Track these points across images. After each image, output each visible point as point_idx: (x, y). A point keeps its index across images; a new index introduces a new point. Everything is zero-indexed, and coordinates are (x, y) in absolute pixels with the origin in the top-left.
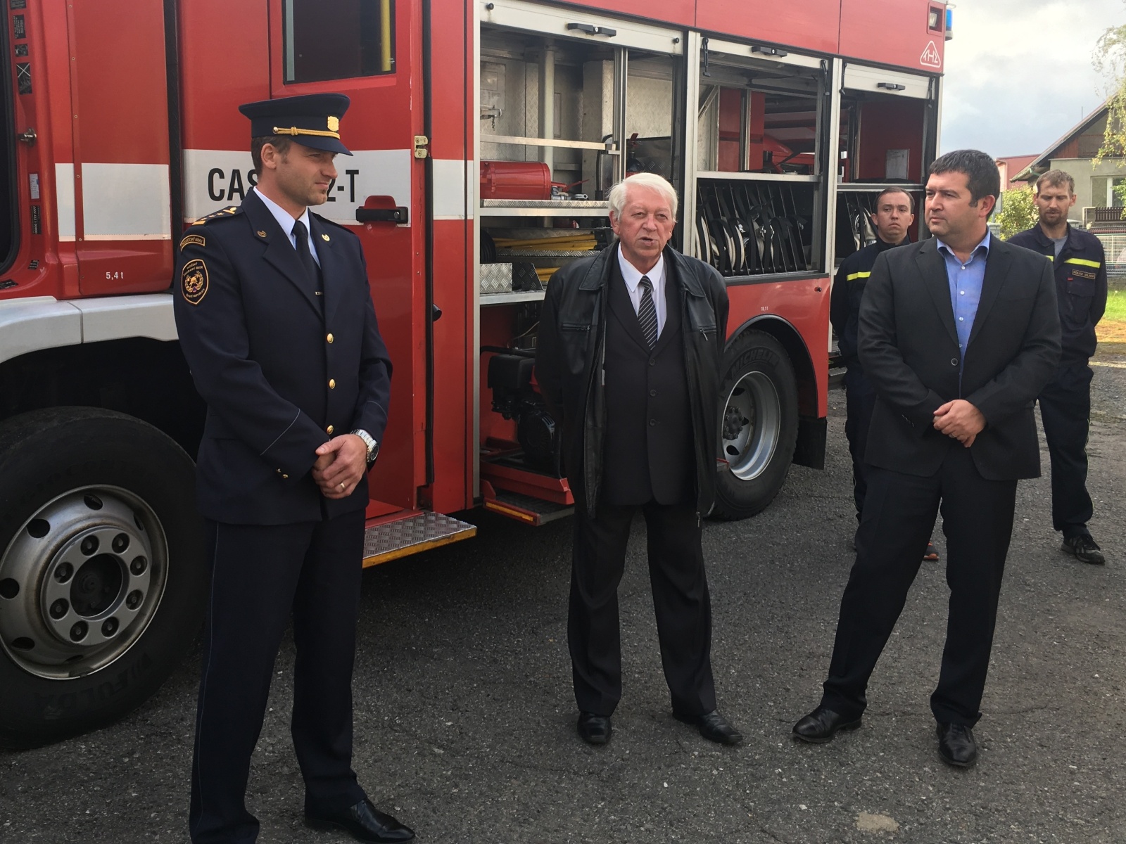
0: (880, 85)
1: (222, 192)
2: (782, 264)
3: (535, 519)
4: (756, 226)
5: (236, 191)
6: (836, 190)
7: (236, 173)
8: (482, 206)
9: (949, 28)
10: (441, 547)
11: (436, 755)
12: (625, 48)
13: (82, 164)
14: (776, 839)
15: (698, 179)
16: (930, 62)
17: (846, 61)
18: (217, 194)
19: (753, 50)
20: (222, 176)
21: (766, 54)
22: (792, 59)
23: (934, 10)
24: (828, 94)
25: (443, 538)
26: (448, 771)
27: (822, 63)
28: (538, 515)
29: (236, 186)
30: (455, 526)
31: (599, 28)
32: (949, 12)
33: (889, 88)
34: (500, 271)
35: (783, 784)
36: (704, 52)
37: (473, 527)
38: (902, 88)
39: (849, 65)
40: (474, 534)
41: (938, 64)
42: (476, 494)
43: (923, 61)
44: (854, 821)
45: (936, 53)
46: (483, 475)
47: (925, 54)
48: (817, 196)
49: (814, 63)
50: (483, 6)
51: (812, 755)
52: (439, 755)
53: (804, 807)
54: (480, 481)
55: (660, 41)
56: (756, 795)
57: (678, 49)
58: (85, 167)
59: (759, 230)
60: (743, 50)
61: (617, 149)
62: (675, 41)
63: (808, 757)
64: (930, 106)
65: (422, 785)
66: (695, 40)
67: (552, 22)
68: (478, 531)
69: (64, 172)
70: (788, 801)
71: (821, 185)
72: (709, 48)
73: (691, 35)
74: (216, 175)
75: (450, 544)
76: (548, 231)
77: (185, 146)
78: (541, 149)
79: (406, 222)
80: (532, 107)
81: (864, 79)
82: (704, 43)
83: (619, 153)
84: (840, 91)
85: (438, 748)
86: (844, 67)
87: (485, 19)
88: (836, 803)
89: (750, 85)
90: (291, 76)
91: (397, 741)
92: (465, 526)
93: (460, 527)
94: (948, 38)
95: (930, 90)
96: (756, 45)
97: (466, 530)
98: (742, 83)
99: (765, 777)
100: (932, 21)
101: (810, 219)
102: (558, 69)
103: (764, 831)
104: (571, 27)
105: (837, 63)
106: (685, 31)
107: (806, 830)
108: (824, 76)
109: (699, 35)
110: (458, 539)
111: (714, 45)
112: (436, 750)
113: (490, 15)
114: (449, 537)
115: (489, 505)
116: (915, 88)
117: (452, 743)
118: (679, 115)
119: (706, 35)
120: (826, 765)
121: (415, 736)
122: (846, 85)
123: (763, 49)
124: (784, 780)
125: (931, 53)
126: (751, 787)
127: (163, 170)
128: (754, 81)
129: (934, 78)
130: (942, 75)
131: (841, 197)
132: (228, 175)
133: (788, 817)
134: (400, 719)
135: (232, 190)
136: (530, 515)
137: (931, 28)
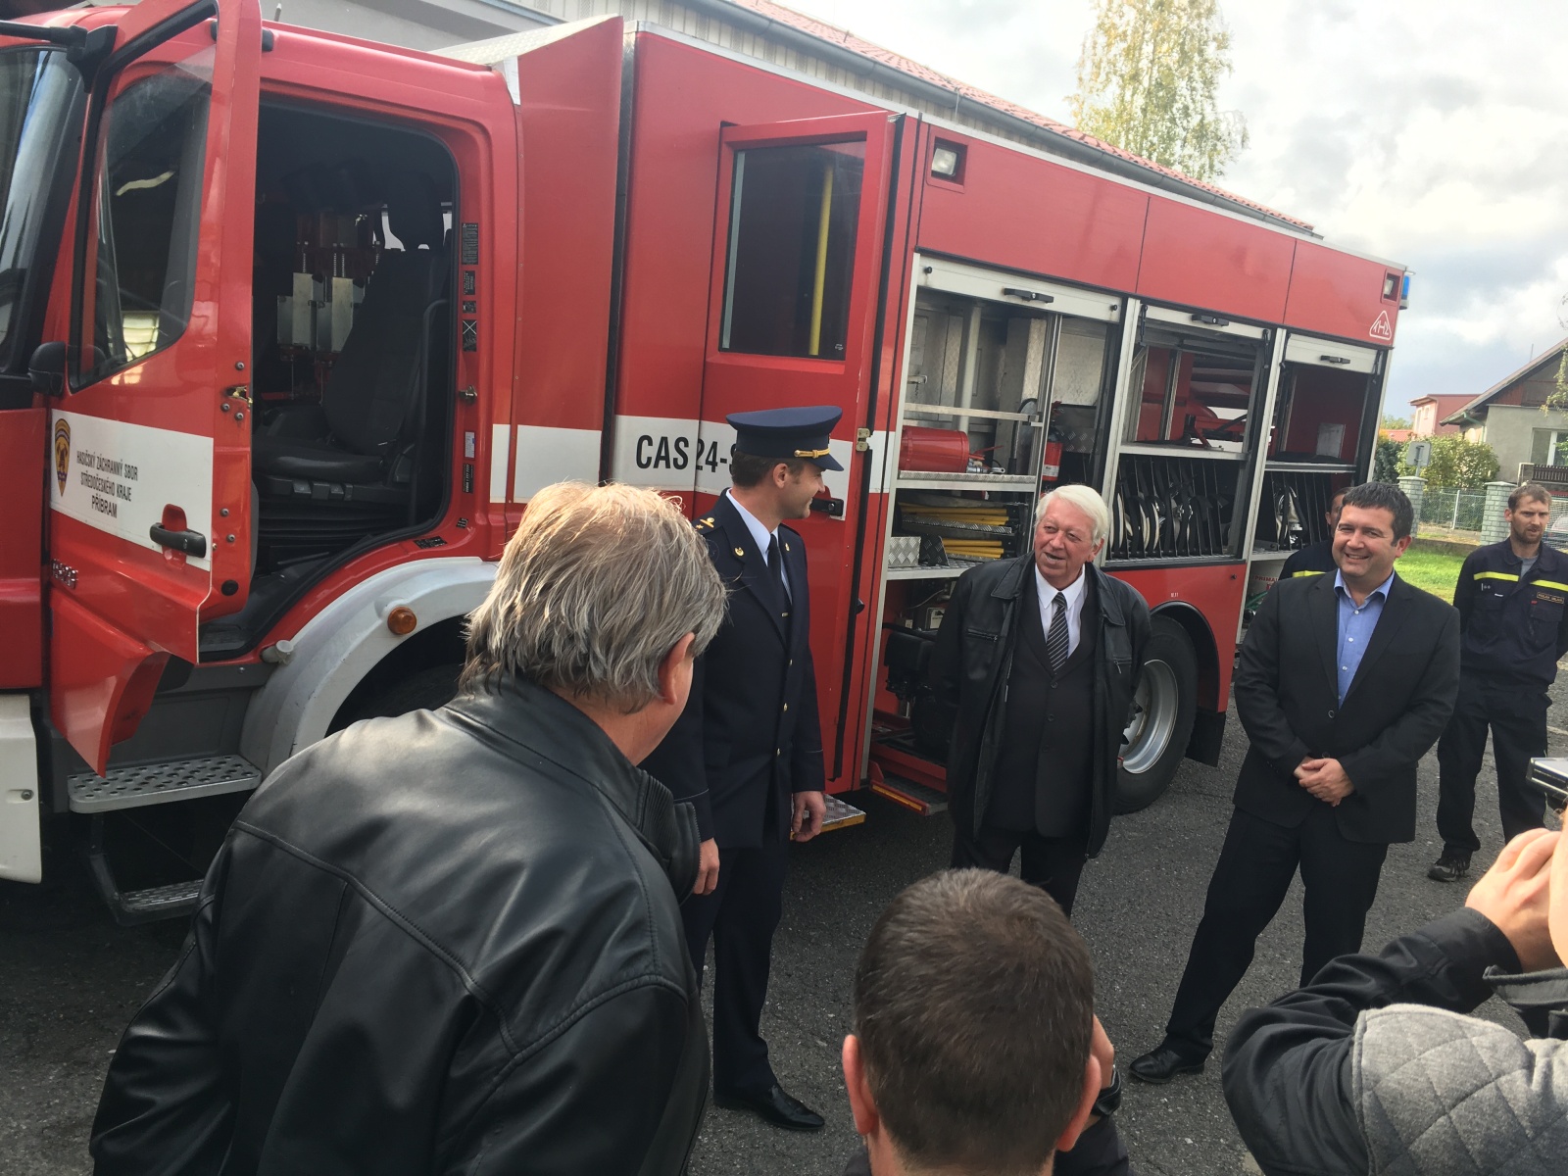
0: (1323, 358)
1: (649, 459)
2: (1197, 546)
3: (924, 808)
4: (1174, 504)
5: (663, 458)
6: (1264, 470)
7: (664, 440)
8: (898, 478)
9: (1404, 297)
10: (829, 832)
11: (819, 1048)
12: (1060, 314)
13: (519, 426)
14: (1162, 1172)
15: (1121, 454)
16: (1381, 334)
17: (1290, 331)
18: (644, 461)
19: (1193, 319)
20: (650, 444)
21: (1206, 323)
22: (1233, 329)
23: (1390, 277)
24: (1267, 367)
25: (832, 823)
26: (832, 1066)
27: (1265, 333)
28: (928, 805)
29: (663, 454)
30: (844, 810)
31: (1037, 294)
32: (1407, 278)
33: (1332, 362)
34: (908, 545)
35: (1169, 1114)
36: (1142, 317)
37: (863, 813)
38: (1348, 362)
39: (1293, 336)
40: (862, 821)
41: (1388, 336)
42: (864, 776)
43: (1373, 332)
44: (1240, 1160)
45: (1387, 324)
46: (873, 756)
47: (1376, 325)
48: (1242, 475)
49: (1255, 333)
50: (921, 269)
51: (1198, 1086)
52: (823, 1048)
53: (1189, 1141)
54: (869, 763)
55: (1096, 307)
56: (1141, 1124)
57: (1115, 316)
58: (521, 428)
59: (1177, 509)
60: (1181, 318)
61: (1040, 421)
62: (1113, 308)
63: (1194, 1088)
64: (1374, 382)
65: (808, 1078)
66: (1134, 306)
67: (986, 286)
68: (867, 817)
69: (500, 432)
70: (1173, 1134)
71: (1248, 464)
72: (1147, 316)
73: (1131, 302)
74: (645, 442)
75: (839, 829)
76: (957, 500)
77: (618, 412)
78: (957, 418)
79: (841, 515)
80: (950, 363)
81: (1306, 351)
82: (1143, 310)
83: (1042, 425)
84: (1280, 364)
85: (821, 1040)
86: (1287, 337)
87: (922, 284)
88: (1222, 1140)
89: (1181, 345)
90: (726, 344)
91: (780, 1029)
92: (854, 812)
93: (850, 812)
94: (1403, 308)
95: (1376, 363)
96: (1197, 314)
97: (855, 815)
98: (1173, 343)
99: (1151, 1105)
100: (1387, 290)
101: (1231, 499)
102: (983, 324)
103: (1148, 1161)
104: (1007, 292)
105: (1281, 334)
106: (1125, 299)
107: (1191, 1165)
108: (1265, 347)
109: (1138, 302)
110: (847, 825)
111: (1154, 313)
112: (819, 1042)
113: (927, 279)
114: (838, 823)
115: (875, 787)
116: (1360, 361)
117: (835, 1036)
118: (1108, 386)
119: (1146, 302)
120: (1212, 1099)
121: (797, 1025)
122: (1287, 358)
123: (1204, 318)
124: (1170, 1110)
125: (1382, 324)
126: (1137, 1115)
127: (596, 436)
128: (1185, 342)
129: (1383, 351)
130: (1392, 348)
131: (1268, 476)
132: (656, 442)
133: (1175, 1150)
134: (782, 1005)
135: (659, 457)
136: (920, 805)
137: (1386, 296)
